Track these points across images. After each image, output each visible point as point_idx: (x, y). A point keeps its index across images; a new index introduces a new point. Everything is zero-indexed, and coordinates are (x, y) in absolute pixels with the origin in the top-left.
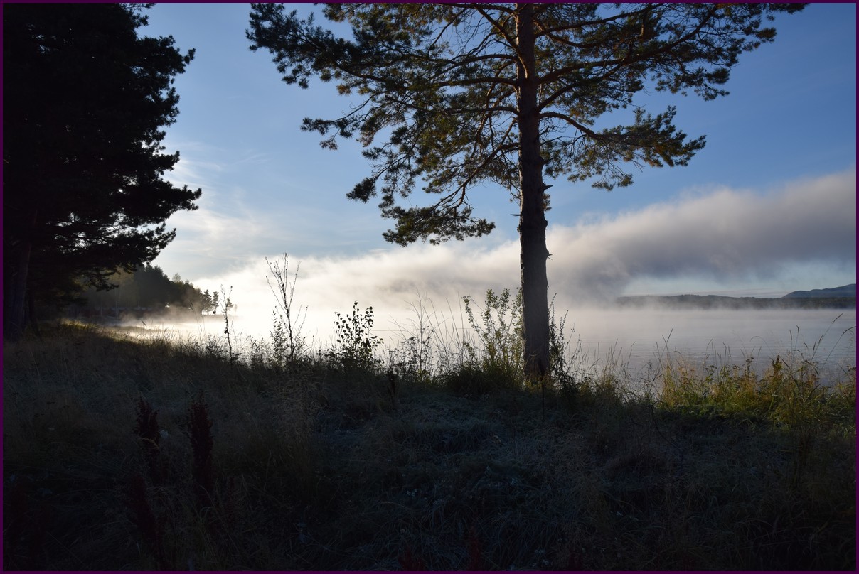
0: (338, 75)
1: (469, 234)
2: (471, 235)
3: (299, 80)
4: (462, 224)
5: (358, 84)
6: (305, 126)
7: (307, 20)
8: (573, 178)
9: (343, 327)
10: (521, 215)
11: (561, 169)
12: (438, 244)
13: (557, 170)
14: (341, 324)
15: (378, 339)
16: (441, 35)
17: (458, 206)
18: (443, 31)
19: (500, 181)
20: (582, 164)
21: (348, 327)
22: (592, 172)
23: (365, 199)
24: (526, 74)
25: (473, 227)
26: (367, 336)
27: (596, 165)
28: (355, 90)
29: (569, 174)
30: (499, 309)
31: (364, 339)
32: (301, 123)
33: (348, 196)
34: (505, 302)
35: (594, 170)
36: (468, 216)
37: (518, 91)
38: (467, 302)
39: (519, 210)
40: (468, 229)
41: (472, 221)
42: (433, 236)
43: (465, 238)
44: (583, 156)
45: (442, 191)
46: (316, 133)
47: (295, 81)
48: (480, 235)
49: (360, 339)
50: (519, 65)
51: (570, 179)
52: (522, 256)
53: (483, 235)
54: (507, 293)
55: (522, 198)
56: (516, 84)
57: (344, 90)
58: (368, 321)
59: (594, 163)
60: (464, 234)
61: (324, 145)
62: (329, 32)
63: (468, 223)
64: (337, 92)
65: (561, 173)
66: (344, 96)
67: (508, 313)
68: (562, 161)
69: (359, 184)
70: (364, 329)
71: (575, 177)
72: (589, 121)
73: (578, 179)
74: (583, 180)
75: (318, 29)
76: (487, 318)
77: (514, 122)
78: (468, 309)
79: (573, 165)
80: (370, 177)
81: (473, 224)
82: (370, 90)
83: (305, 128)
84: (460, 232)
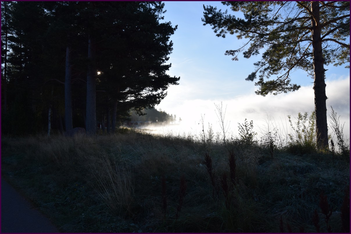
0: (237, 32)
1: (289, 90)
2: (290, 91)
3: (222, 35)
4: (287, 86)
5: (244, 34)
6: (226, 53)
7: (225, 12)
8: (336, 65)
9: (241, 128)
10: (314, 83)
11: (330, 61)
12: (276, 95)
13: (328, 62)
14: (240, 127)
15: (255, 133)
16: (278, 12)
17: (285, 79)
18: (279, 10)
19: (303, 68)
20: (340, 58)
21: (243, 129)
22: (345, 62)
23: (252, 80)
24: (316, 24)
25: (291, 88)
26: (250, 132)
27: (347, 58)
28: (243, 37)
29: (334, 63)
30: (303, 121)
31: (249, 133)
32: (225, 52)
33: (246, 79)
34: (306, 117)
35: (346, 60)
36: (289, 83)
37: (312, 32)
38: (289, 118)
39: (314, 80)
40: (289, 88)
41: (291, 85)
42: (274, 92)
43: (288, 92)
44: (341, 55)
45: (278, 73)
46: (231, 56)
47: (221, 36)
48: (294, 90)
49: (248, 133)
50: (313, 21)
51: (335, 65)
52: (315, 99)
53: (296, 90)
54: (306, 114)
55: (315, 76)
56: (311, 29)
57: (239, 37)
58: (251, 126)
59: (346, 57)
60: (287, 90)
61: (233, 59)
62: (234, 16)
63: (289, 86)
64: (237, 38)
65: (330, 63)
66: (240, 39)
67: (307, 122)
68: (331, 58)
69: (250, 75)
70: (249, 129)
71: (337, 64)
72: (343, 39)
73: (338, 65)
74: (341, 65)
75: (230, 15)
76: (298, 124)
77: (310, 44)
78: (290, 121)
79: (336, 59)
80: (254, 72)
81: (291, 86)
82: (249, 36)
83: (226, 54)
84: (285, 90)
